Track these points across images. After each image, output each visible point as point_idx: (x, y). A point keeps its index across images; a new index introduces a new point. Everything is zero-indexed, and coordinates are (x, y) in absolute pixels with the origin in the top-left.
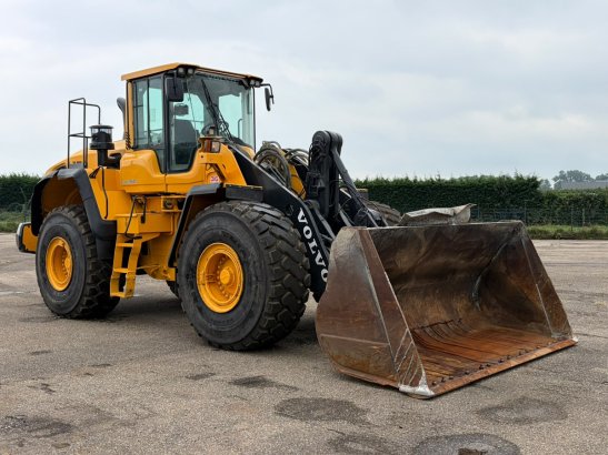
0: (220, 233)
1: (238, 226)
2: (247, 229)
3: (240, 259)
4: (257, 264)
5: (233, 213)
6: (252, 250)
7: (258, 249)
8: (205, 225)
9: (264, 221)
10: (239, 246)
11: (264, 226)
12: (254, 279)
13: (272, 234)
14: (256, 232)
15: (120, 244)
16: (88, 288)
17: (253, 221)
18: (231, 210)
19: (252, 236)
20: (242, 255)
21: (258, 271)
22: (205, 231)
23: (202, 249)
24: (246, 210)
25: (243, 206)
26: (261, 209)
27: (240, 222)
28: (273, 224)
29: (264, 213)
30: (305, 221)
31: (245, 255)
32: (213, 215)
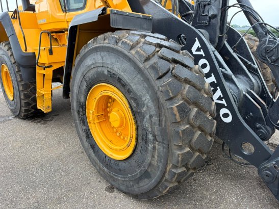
0: (106, 73)
1: (126, 65)
2: (140, 71)
3: (131, 107)
4: (155, 119)
5: (120, 47)
6: (147, 99)
7: (156, 99)
8: (89, 61)
9: (163, 58)
10: (129, 91)
11: (164, 66)
12: (150, 137)
13: (175, 77)
14: (152, 76)
15: (39, 71)
16: (23, 102)
17: (148, 59)
18: (117, 43)
19: (147, 79)
20: (134, 104)
21: (156, 128)
22: (90, 68)
23: (89, 87)
24: (138, 43)
25: (132, 37)
26: (155, 41)
27: (129, 60)
28: (175, 61)
29: (161, 46)
30: (202, 53)
31: (137, 104)
32: (96, 50)
